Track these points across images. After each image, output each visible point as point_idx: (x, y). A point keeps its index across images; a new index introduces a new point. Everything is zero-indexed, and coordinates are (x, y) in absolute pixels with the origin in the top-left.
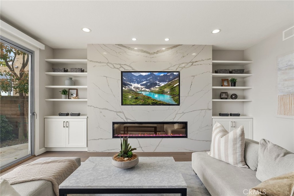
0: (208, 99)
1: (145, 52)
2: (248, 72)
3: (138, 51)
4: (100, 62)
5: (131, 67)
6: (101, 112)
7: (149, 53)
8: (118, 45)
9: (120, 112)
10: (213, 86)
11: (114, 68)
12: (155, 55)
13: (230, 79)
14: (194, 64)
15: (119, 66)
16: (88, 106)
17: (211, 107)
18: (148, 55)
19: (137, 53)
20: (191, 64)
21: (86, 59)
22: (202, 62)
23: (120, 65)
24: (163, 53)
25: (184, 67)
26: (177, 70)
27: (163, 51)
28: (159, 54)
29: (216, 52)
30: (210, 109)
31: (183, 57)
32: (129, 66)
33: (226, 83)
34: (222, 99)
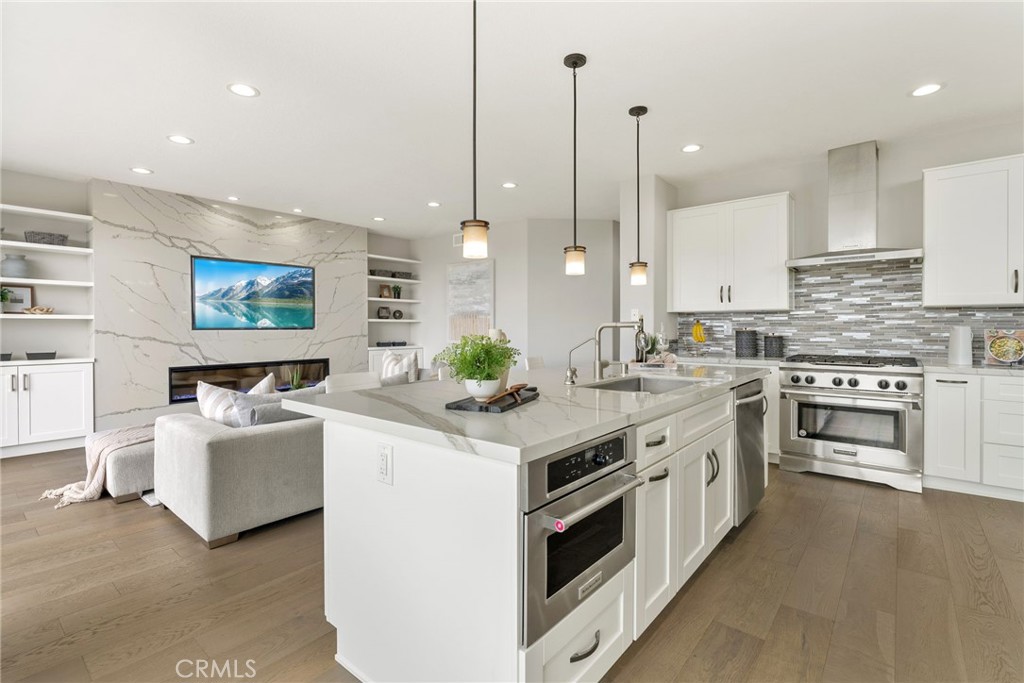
0: (363, 318)
1: (246, 221)
2: (415, 278)
3: (232, 217)
4: (134, 229)
5: (215, 249)
6: (137, 347)
7: (256, 225)
8: (183, 196)
9: (189, 345)
10: (369, 296)
11: (174, 245)
12: (268, 231)
13: (392, 286)
14: (340, 256)
15: (185, 244)
16: (97, 332)
17: (366, 332)
18: (254, 229)
19: (229, 221)
20: (334, 256)
21: (88, 213)
22: (352, 255)
23: (189, 241)
24: (284, 230)
25: (323, 260)
26: (311, 265)
27: (283, 226)
28: (277, 231)
29: (373, 237)
30: (365, 336)
31: (322, 241)
32: (211, 247)
33: (386, 293)
34: (380, 318)
